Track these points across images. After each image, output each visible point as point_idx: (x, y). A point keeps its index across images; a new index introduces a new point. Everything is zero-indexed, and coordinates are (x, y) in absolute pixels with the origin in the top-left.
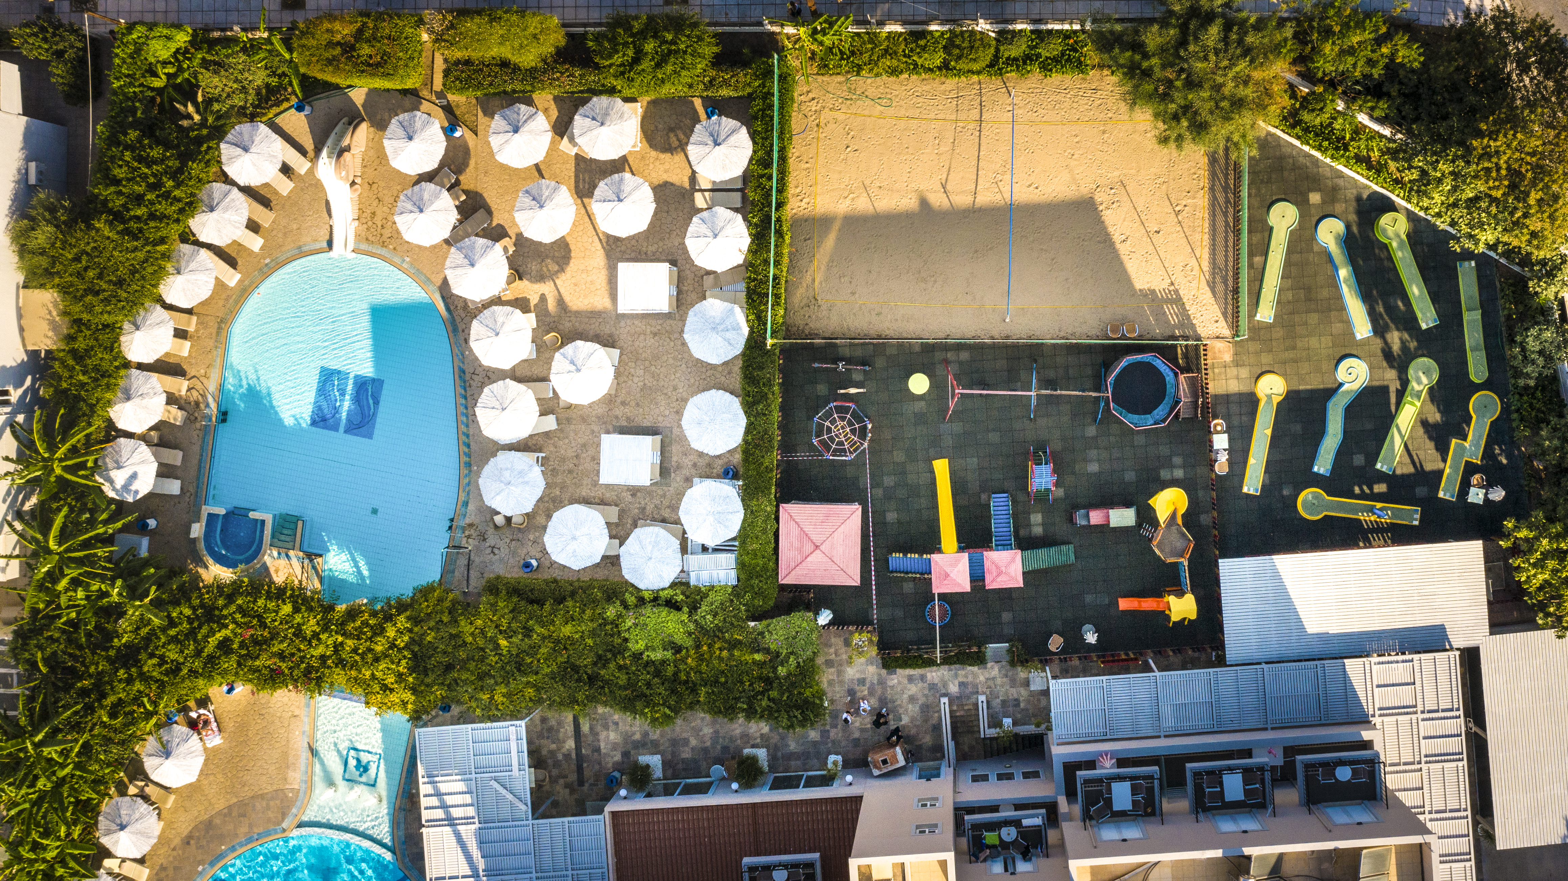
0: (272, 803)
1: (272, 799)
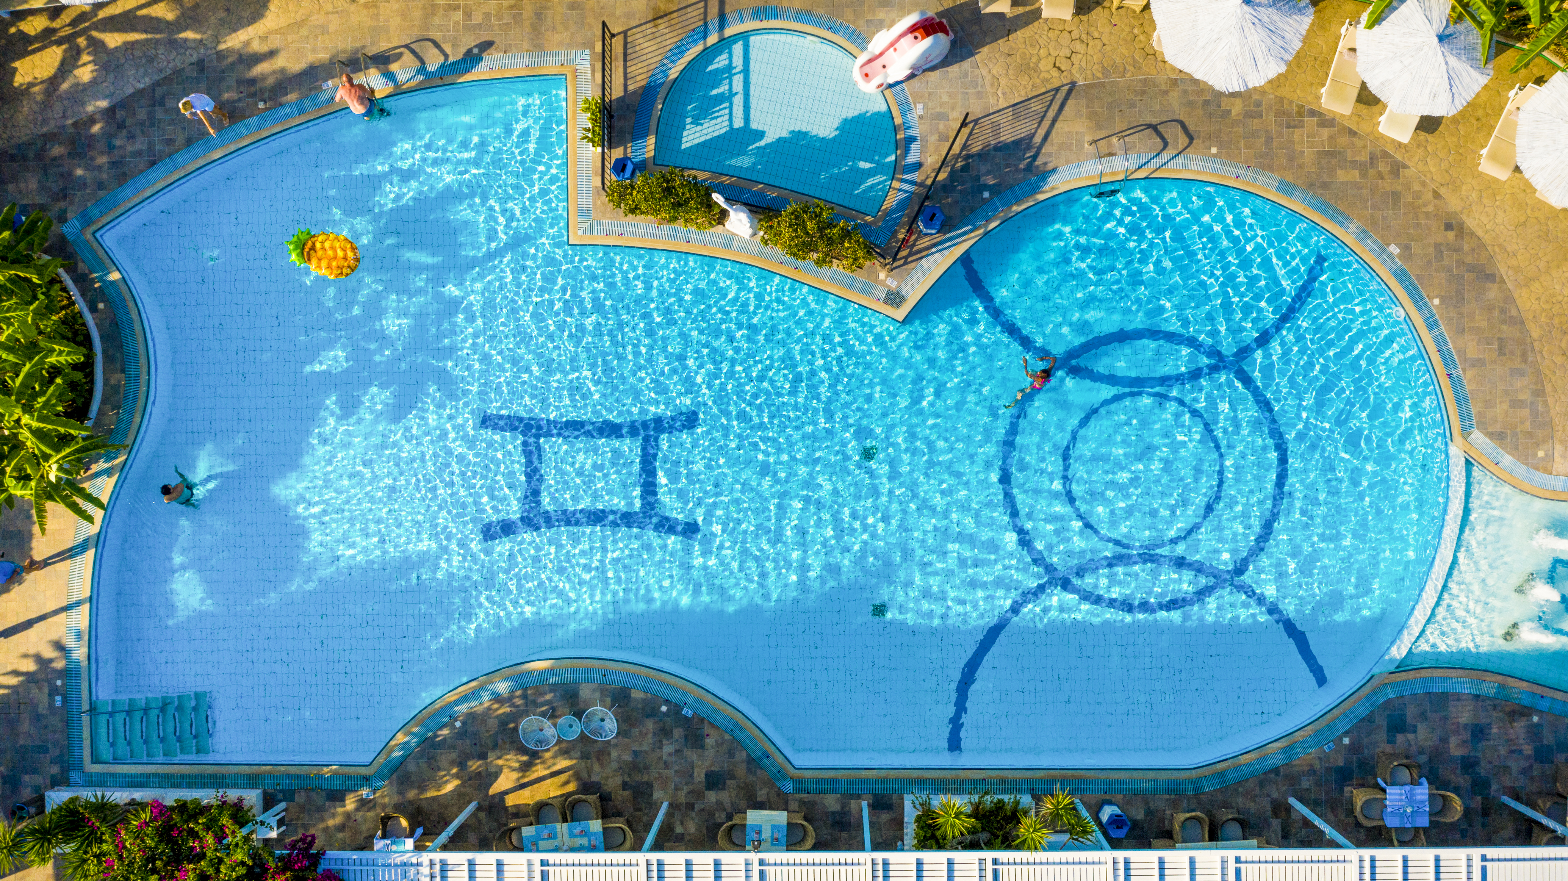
0: (1525, 412)
1: (1535, 414)
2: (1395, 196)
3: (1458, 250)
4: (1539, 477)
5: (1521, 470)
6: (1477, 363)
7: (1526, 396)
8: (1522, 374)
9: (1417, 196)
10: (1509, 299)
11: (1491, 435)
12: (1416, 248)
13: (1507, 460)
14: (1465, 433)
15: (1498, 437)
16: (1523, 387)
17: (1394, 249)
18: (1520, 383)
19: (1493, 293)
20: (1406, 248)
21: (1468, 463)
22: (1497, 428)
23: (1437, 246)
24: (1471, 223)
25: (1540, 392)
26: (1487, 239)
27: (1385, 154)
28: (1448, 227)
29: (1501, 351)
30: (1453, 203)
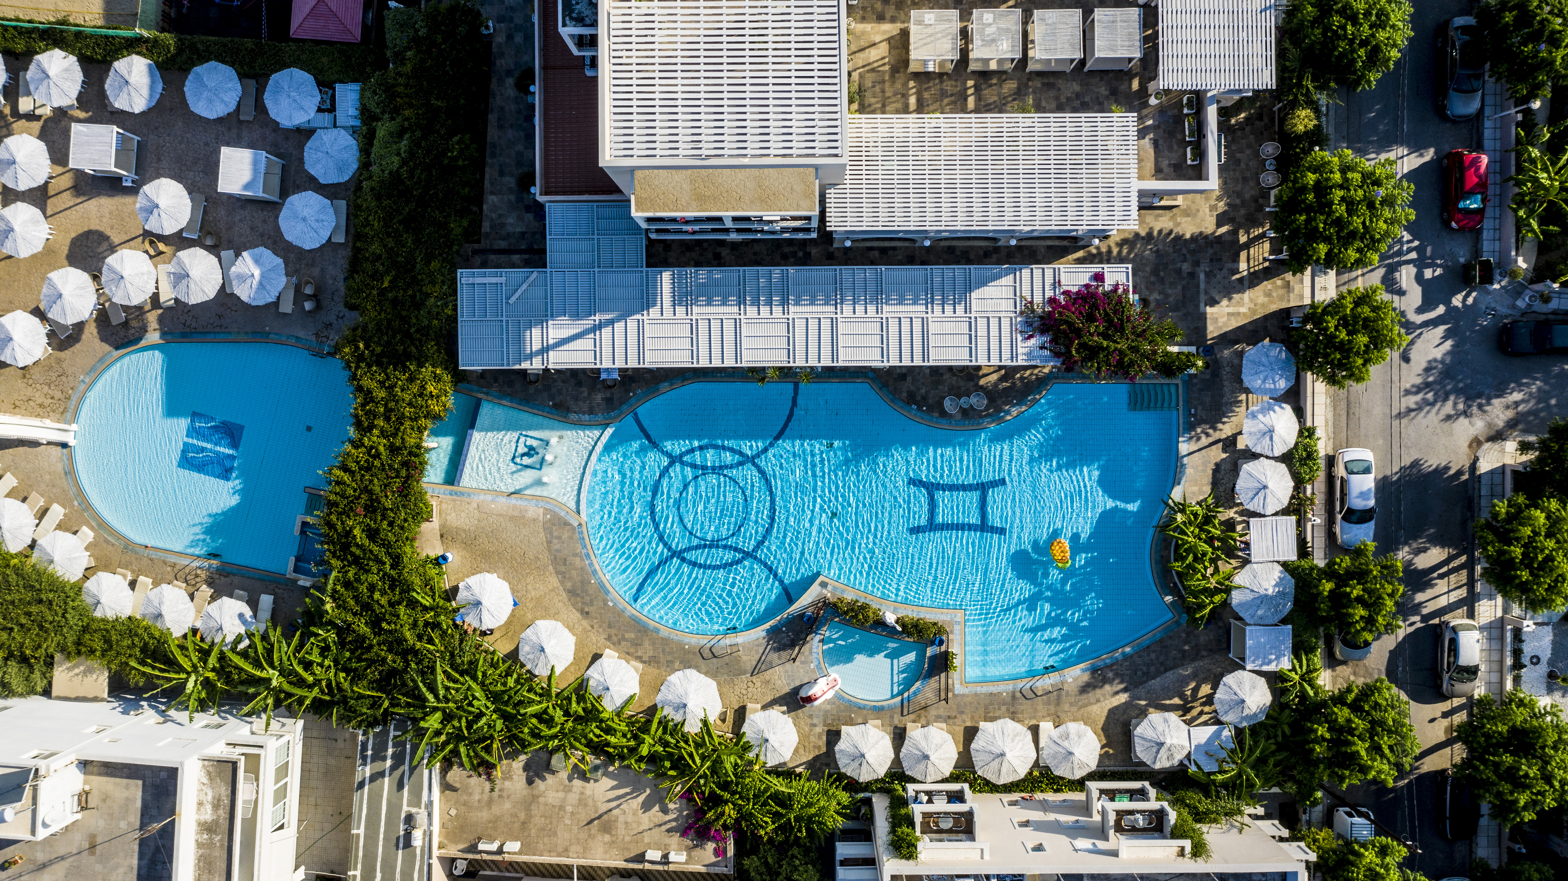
0: (555, 534)
1: (551, 533)
2: (610, 626)
3: (583, 603)
4: (548, 507)
5: (557, 510)
6: (575, 555)
7: (555, 541)
8: (557, 551)
9: (600, 627)
10: (562, 583)
11: (570, 524)
12: (601, 604)
13: (563, 514)
14: (580, 525)
15: (567, 524)
16: (556, 545)
17: (610, 604)
18: (557, 547)
19: (569, 585)
20: (606, 604)
21: (578, 512)
22: (567, 528)
23: (592, 605)
24: (578, 615)
25: (549, 542)
26: (571, 608)
27: (614, 644)
28: (587, 613)
29: (565, 560)
30: (585, 623)
